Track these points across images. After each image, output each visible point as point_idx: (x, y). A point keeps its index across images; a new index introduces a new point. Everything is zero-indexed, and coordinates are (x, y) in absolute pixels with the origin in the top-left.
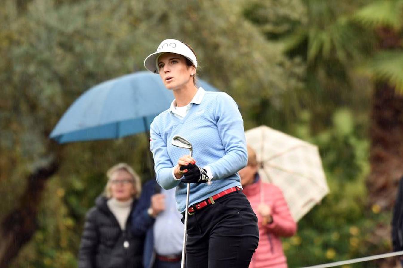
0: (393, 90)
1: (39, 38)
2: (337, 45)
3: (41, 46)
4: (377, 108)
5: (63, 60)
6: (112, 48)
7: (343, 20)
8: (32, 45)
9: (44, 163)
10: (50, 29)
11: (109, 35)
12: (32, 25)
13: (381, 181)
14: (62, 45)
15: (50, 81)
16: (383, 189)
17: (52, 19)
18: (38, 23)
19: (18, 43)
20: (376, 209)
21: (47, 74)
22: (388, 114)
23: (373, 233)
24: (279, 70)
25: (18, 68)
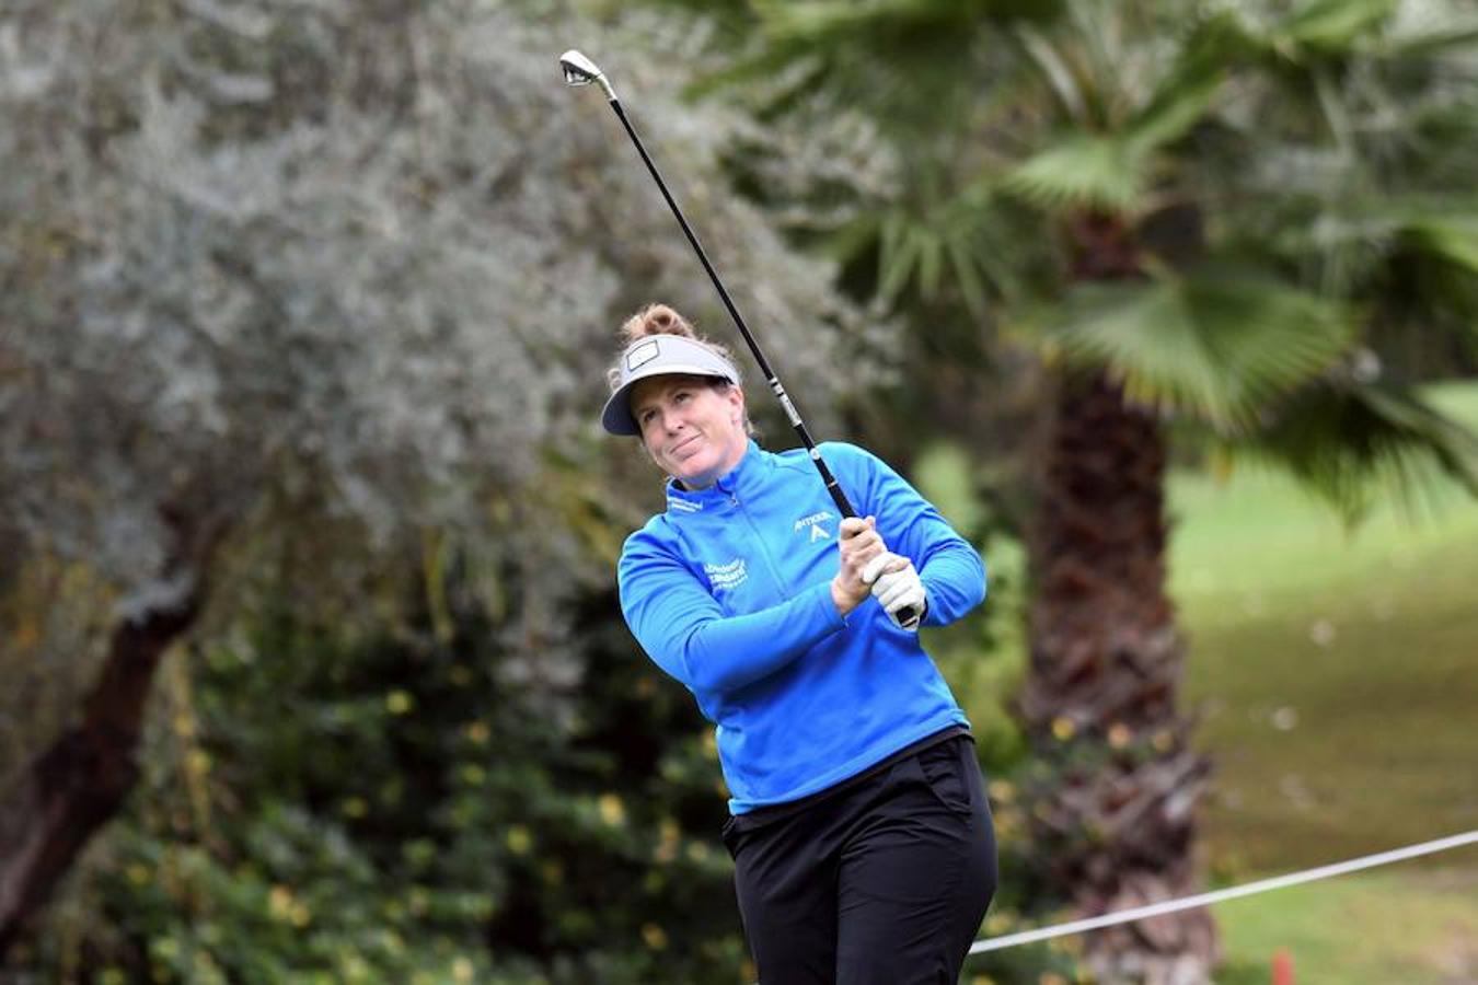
0: (1117, 393)
1: (154, 236)
2: (961, 260)
3: (162, 261)
4: (1068, 445)
5: (222, 299)
6: (365, 267)
7: (976, 194)
8: (136, 258)
9: (164, 595)
10: (184, 212)
11: (354, 230)
12: (136, 198)
13: (1079, 652)
14: (221, 259)
15: (187, 359)
16: (1085, 674)
17: (193, 183)
18: (154, 190)
19: (96, 251)
20: (1063, 729)
21: (177, 339)
22: (1098, 463)
23: (1056, 803)
24: (827, 337)
25: (96, 325)
